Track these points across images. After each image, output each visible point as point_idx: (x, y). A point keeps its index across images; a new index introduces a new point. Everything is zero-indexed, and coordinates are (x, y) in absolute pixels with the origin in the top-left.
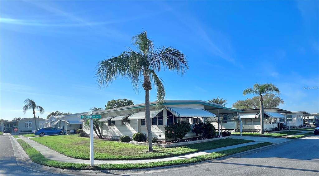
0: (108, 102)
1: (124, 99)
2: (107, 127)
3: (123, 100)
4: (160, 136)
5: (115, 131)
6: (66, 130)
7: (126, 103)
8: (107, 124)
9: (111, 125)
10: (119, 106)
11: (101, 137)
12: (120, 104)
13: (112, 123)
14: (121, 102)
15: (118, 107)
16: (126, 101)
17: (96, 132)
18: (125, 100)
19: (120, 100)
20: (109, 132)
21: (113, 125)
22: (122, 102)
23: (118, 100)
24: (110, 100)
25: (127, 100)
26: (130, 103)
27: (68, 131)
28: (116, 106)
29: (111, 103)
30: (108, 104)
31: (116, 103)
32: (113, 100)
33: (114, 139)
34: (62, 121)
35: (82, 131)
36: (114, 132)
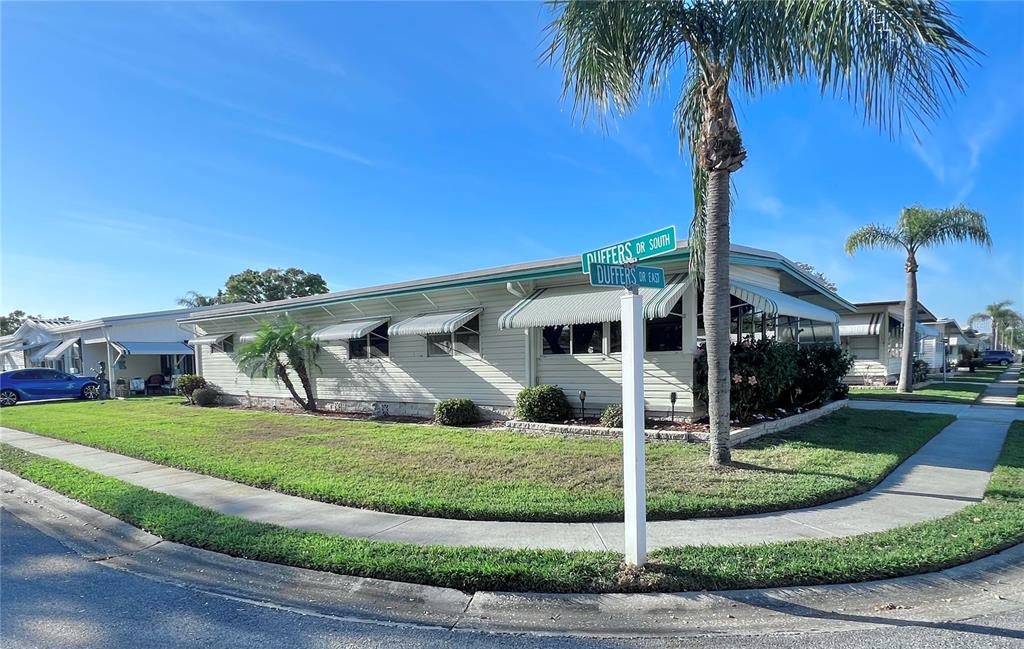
0: (232, 278)
1: (292, 270)
2: (342, 366)
3: (288, 272)
4: (674, 397)
5: (387, 379)
6: (111, 378)
7: (300, 284)
8: (341, 352)
9: (363, 355)
10: (274, 293)
11: (311, 406)
12: (276, 288)
13: (369, 349)
14: (279, 278)
15: (271, 298)
16: (300, 277)
17: (290, 386)
18: (296, 273)
19: (275, 271)
20: (356, 385)
21: (373, 356)
22: (286, 280)
23: (270, 272)
24: (239, 270)
25: (302, 272)
26: (315, 283)
27: (119, 382)
28: (262, 296)
29: (242, 282)
30: (233, 287)
31: (261, 284)
32: (249, 272)
33: (386, 413)
34: (86, 342)
35: (200, 383)
36: (382, 384)
